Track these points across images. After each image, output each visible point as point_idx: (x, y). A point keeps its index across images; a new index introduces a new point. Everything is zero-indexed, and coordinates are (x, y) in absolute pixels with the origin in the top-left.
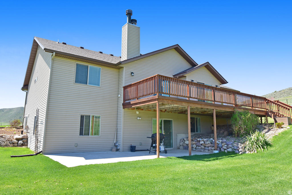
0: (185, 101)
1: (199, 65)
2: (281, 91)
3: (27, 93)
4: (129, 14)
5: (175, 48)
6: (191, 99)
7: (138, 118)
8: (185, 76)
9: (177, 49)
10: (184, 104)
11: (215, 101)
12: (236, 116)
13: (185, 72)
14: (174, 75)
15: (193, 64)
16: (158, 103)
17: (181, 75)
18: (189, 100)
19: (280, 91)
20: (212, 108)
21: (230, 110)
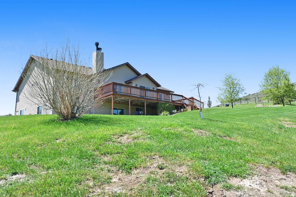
0: (128, 96)
1: (142, 74)
2: (255, 94)
3: (17, 93)
4: (97, 44)
5: (126, 65)
6: (131, 95)
7: (103, 107)
8: (132, 82)
9: (127, 65)
10: (127, 97)
11: (146, 96)
12: (159, 105)
13: (131, 80)
14: (125, 81)
15: (138, 74)
16: (113, 96)
17: (129, 81)
18: (130, 95)
19: (253, 94)
20: (144, 100)
21: (156, 102)
